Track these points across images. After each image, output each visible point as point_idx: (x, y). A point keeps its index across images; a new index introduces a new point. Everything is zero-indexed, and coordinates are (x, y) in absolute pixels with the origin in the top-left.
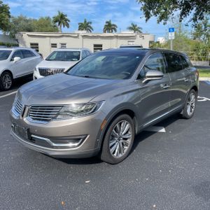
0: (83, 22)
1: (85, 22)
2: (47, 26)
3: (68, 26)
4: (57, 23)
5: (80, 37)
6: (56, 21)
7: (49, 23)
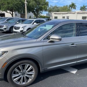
0: (83, 6)
1: (84, 6)
2: (65, 9)
3: (75, 8)
4: (71, 8)
5: (76, 13)
6: (70, 7)
7: (67, 8)
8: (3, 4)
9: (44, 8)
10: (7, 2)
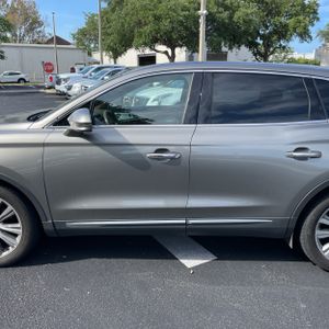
8: (140, 22)
9: (295, 29)
10: (155, 16)
